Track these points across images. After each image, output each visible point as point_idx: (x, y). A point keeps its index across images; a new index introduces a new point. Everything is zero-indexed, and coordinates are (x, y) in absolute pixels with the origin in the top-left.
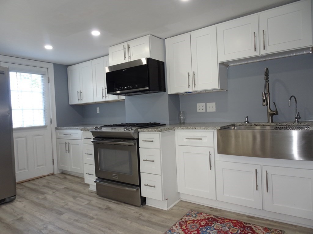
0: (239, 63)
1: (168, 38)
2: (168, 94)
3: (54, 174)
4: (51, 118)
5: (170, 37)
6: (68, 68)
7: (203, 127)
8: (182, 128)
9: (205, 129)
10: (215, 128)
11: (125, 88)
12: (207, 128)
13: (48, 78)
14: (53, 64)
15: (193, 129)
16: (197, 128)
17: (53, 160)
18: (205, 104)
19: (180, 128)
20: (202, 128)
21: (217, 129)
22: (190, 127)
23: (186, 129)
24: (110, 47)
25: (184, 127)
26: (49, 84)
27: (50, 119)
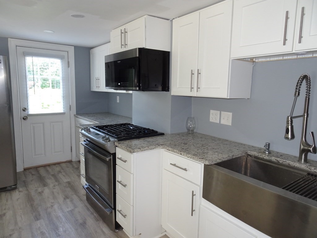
0: (270, 58)
1: (176, 18)
2: (172, 94)
3: (72, 161)
4: (71, 104)
5: (179, 17)
6: (90, 51)
7: (190, 155)
8: (167, 148)
9: (191, 158)
10: (202, 161)
11: (119, 84)
12: (193, 158)
13: (68, 62)
14: (73, 47)
15: (178, 153)
16: (183, 153)
17: (71, 147)
18: (219, 112)
19: (166, 148)
20: (188, 155)
21: (204, 163)
22: (175, 150)
23: (172, 151)
24: (113, 31)
25: (170, 148)
26: (69, 68)
27: (69, 106)
